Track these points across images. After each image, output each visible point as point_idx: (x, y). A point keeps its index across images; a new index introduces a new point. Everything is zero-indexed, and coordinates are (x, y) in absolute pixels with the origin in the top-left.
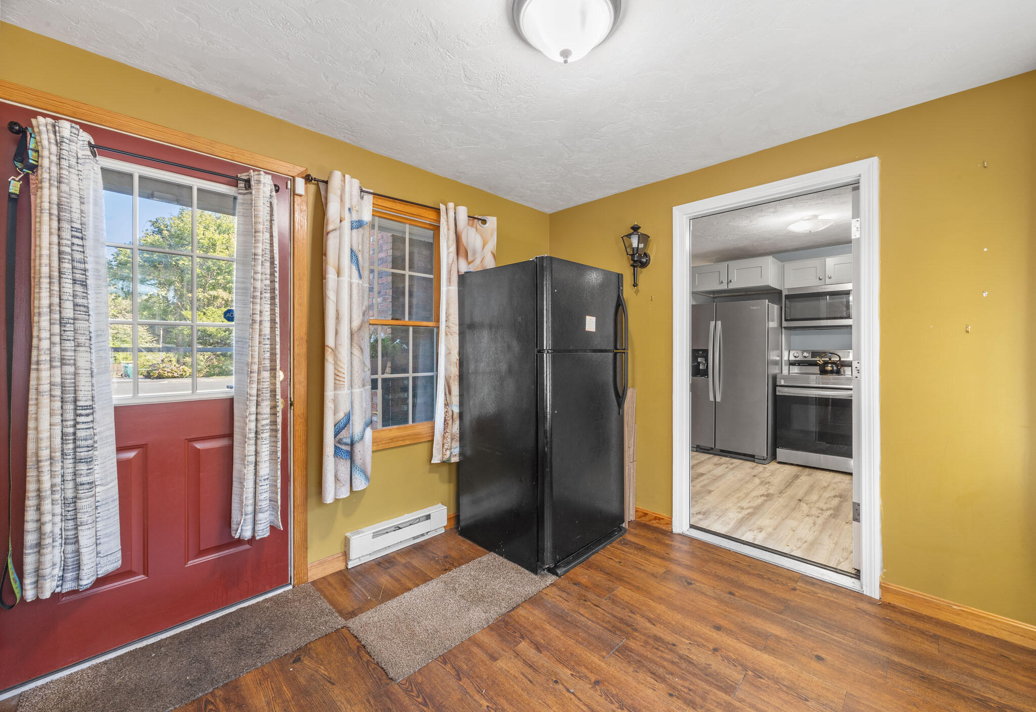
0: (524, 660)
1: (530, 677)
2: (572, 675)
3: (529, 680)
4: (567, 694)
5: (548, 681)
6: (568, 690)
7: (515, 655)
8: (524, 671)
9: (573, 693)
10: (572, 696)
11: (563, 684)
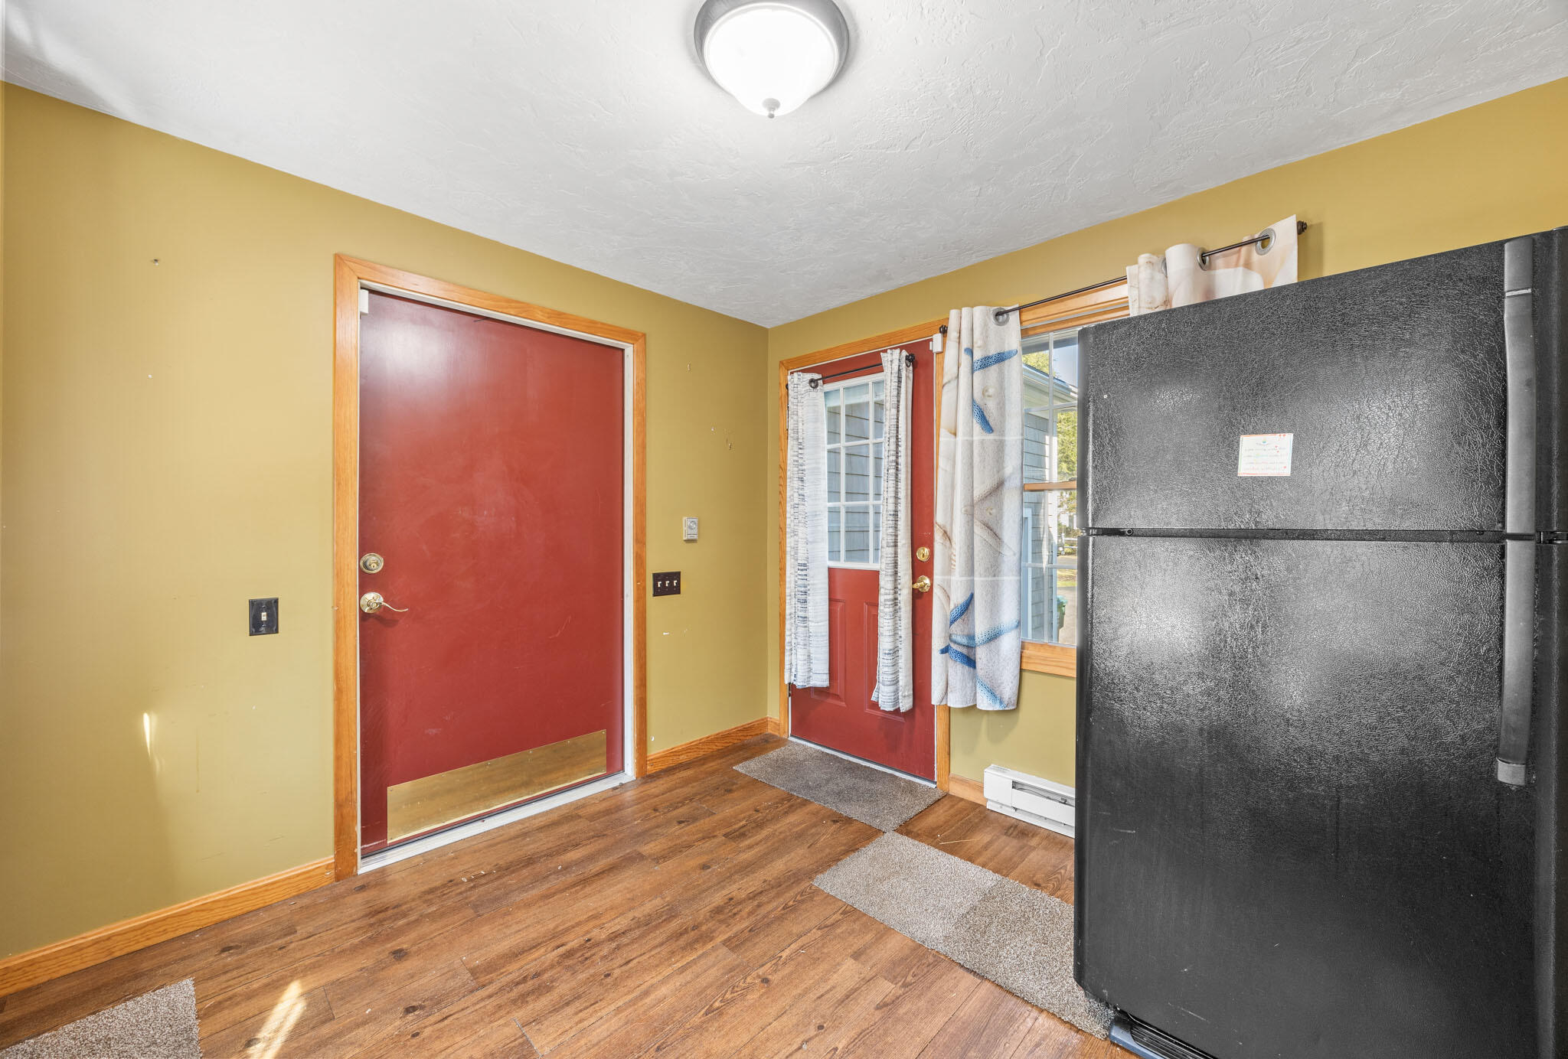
0: (859, 988)
1: (827, 996)
2: (836, 1049)
3: (822, 996)
4: (799, 1040)
5: (823, 1017)
6: (807, 1041)
7: (868, 979)
8: (838, 989)
9: (800, 1048)
10: (795, 1046)
11: (816, 1035)
